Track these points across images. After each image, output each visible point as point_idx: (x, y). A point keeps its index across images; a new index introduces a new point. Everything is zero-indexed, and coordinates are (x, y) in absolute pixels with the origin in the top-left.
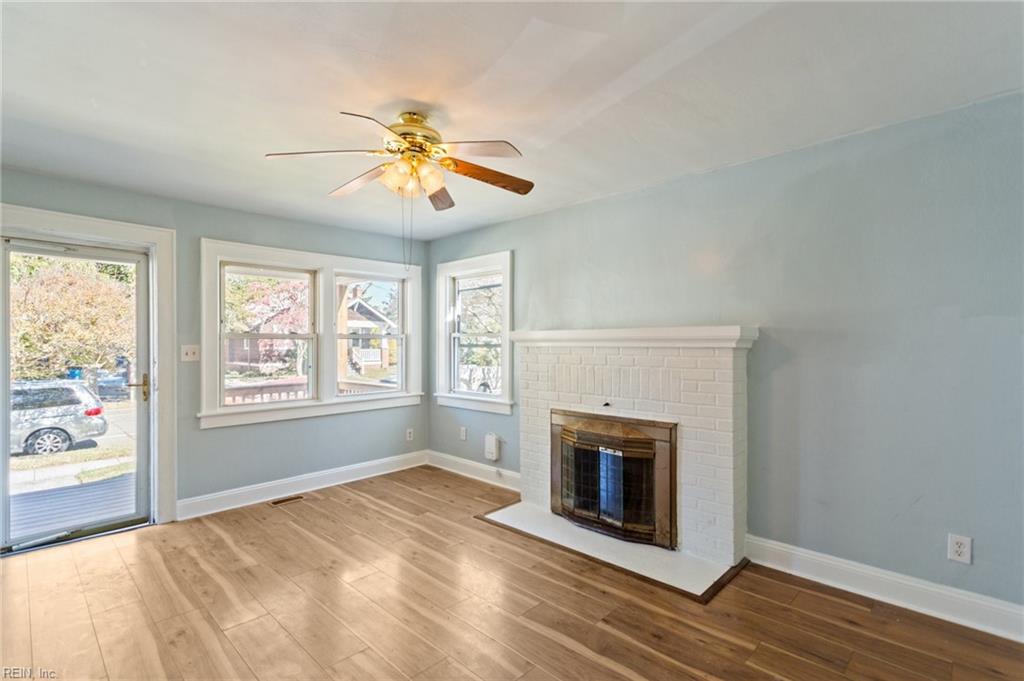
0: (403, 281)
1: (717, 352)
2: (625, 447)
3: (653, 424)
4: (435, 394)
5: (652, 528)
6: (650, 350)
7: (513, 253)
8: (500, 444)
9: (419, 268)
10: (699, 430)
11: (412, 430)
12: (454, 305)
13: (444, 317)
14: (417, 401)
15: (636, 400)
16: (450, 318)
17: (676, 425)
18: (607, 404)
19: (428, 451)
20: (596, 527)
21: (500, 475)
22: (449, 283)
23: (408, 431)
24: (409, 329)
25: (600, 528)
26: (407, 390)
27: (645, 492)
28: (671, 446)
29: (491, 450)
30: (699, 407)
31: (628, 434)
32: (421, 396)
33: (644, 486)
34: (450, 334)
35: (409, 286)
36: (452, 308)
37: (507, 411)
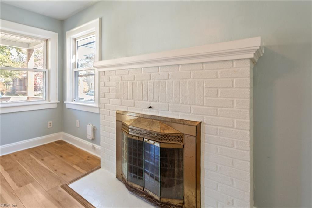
0: (47, 40)
1: (235, 63)
2: (162, 139)
3: (183, 122)
4: (65, 102)
5: (182, 202)
6: (180, 66)
7: (101, 19)
8: (94, 130)
9: (57, 34)
10: (219, 128)
11: (51, 122)
12: (75, 54)
13: (70, 60)
14: (56, 106)
15: (170, 104)
16: (73, 61)
17: (201, 123)
18: (150, 107)
19: (62, 133)
20: (142, 197)
21: (94, 148)
22: (72, 42)
23: (49, 122)
24: (50, 67)
25: (144, 198)
26: (49, 100)
27: (176, 174)
28: (196, 139)
29: (89, 133)
30: (219, 109)
31: (164, 129)
32: (58, 103)
33: (176, 169)
34: (73, 70)
35: (50, 43)
36: (74, 56)
37: (97, 111)
